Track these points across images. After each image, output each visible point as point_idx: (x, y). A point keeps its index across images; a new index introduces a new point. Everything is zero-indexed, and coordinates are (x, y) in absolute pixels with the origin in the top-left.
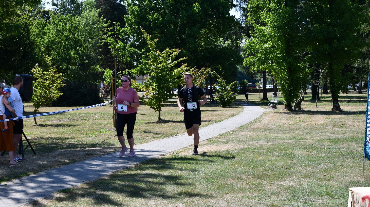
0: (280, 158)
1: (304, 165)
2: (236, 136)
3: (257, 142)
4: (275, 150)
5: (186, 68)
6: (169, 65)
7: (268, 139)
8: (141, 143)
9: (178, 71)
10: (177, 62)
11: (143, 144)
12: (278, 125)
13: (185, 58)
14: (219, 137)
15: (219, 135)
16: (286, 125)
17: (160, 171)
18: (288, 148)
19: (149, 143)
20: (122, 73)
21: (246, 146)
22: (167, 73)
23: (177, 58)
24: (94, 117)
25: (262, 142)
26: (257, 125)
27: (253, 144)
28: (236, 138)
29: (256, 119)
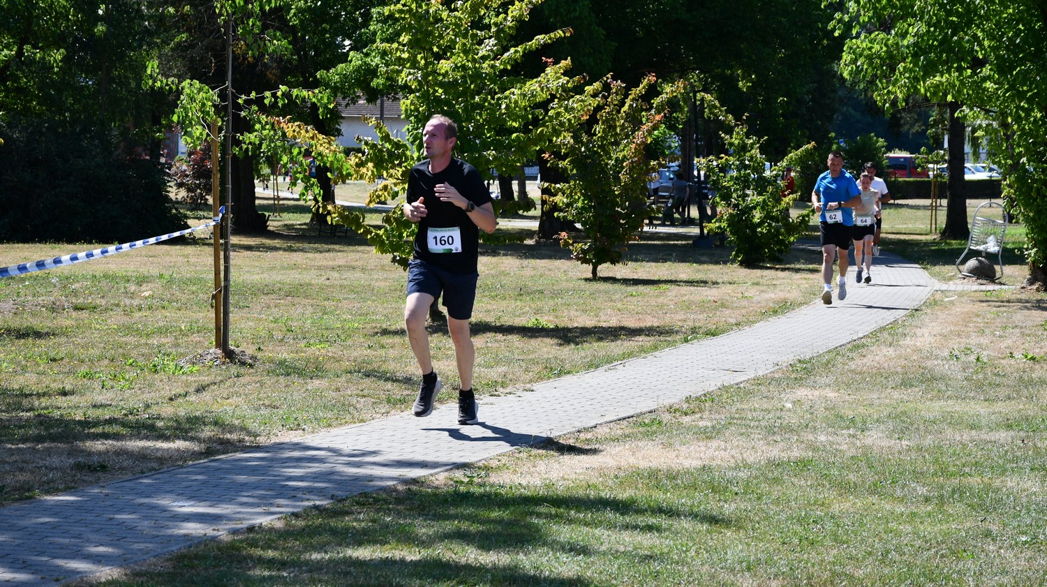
0: (929, 508)
1: (1026, 542)
2: (765, 406)
3: (850, 435)
4: (918, 475)
5: (564, 79)
6: (485, 65)
7: (903, 423)
8: (330, 425)
9: (525, 96)
10: (524, 52)
11: (334, 431)
12: (973, 358)
13: (560, 33)
14: (685, 406)
15: (688, 400)
16: (1012, 362)
17: (388, 547)
18: (981, 465)
19: (366, 427)
20: (259, 102)
21: (796, 453)
22: (477, 99)
23: (524, 30)
24: (133, 296)
25: (876, 439)
26: (881, 355)
27: (831, 443)
28: (760, 415)
29: (882, 329)
